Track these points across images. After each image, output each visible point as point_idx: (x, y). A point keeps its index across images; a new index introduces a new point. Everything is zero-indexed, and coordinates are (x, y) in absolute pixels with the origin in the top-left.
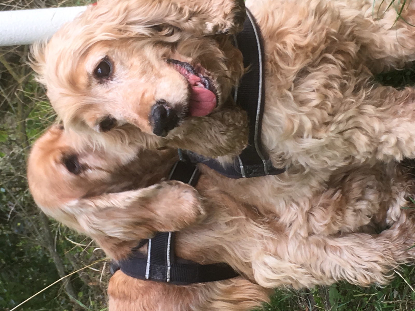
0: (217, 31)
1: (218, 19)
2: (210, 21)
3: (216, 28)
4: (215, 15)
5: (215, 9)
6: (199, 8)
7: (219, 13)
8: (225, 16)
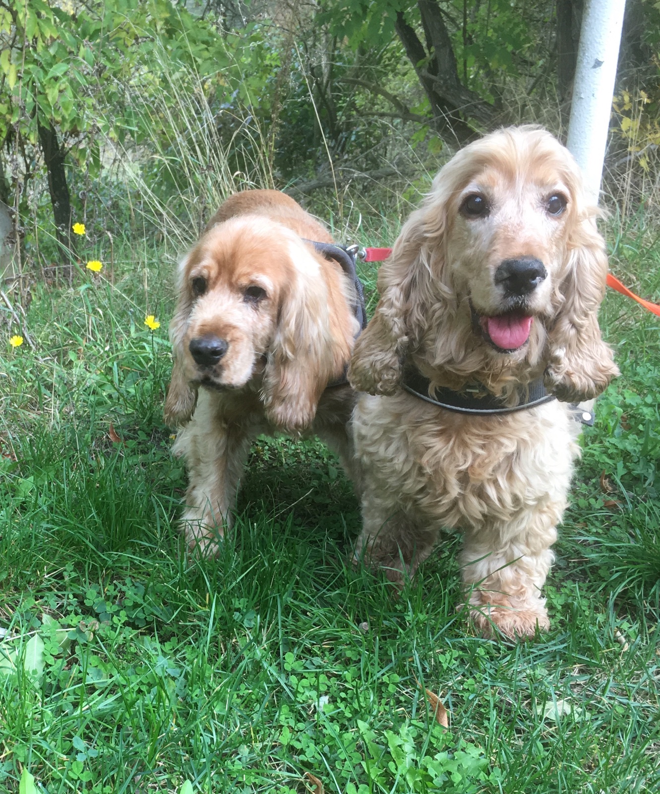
0: (552, 362)
1: (566, 365)
2: (566, 354)
3: (557, 360)
4: (573, 361)
5: (580, 361)
6: (584, 340)
7: (574, 366)
8: (568, 374)
